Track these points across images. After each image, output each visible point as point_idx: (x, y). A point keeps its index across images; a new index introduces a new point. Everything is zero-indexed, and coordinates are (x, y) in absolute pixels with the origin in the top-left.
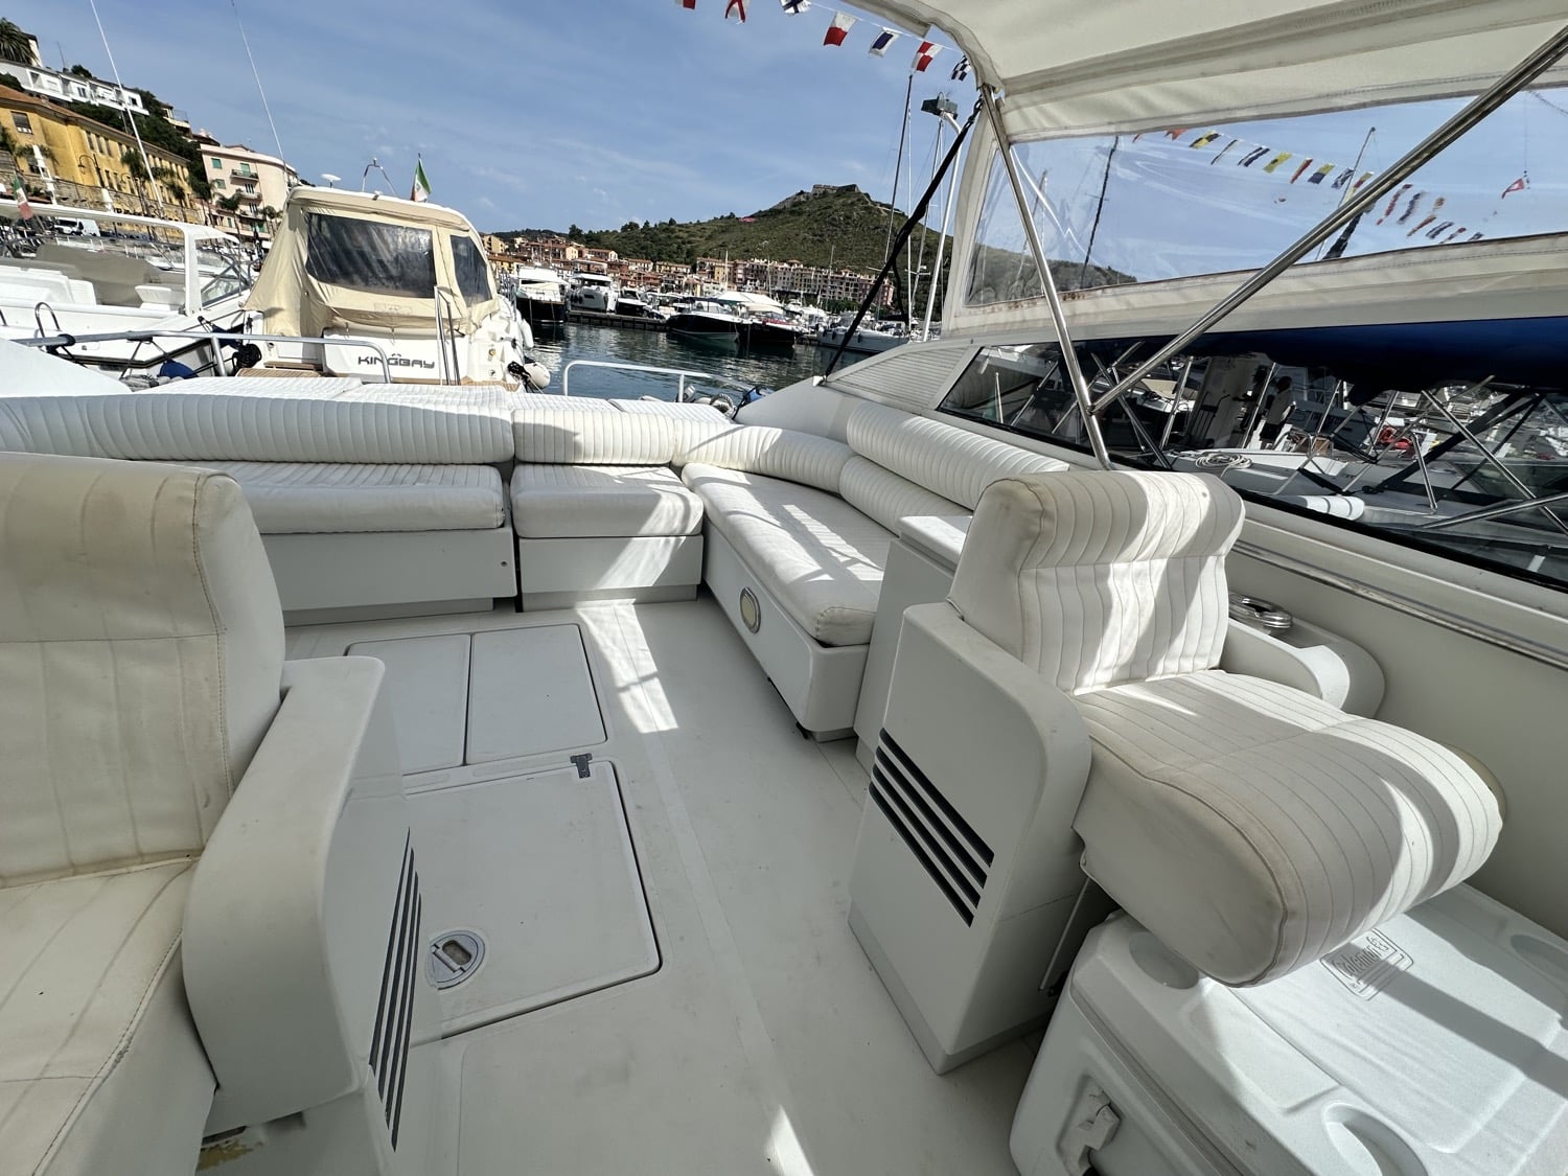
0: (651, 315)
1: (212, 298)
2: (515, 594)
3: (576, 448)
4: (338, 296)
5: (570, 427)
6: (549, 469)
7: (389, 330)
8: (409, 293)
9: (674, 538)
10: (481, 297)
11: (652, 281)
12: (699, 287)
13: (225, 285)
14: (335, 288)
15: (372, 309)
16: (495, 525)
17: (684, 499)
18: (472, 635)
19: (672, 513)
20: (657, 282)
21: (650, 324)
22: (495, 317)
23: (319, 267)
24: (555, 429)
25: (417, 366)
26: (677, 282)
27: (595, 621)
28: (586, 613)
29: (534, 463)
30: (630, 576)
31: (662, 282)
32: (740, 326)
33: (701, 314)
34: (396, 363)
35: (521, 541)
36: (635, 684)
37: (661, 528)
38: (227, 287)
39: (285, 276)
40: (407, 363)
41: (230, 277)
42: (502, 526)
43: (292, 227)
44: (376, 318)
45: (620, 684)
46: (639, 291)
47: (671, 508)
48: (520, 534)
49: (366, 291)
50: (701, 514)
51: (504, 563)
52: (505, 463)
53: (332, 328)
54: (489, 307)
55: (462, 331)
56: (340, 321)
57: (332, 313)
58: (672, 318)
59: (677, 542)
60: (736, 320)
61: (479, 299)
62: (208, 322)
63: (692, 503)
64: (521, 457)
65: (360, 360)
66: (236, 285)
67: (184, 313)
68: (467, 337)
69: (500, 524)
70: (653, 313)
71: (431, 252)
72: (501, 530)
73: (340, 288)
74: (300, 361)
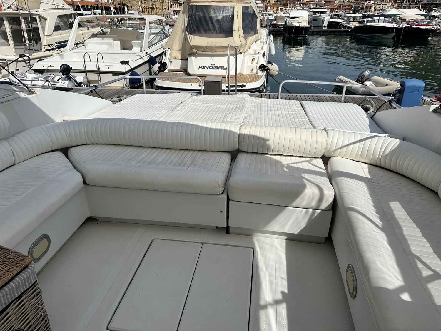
0: (345, 27)
1: (153, 44)
2: (225, 226)
3: (268, 147)
4: (196, 40)
5: (267, 137)
6: (254, 156)
7: (212, 53)
8: (221, 35)
9: (311, 210)
10: (253, 33)
11: (347, 7)
12: (373, 7)
13: (159, 37)
14: (194, 36)
15: (206, 45)
16: (218, 193)
17: (320, 189)
18: (203, 244)
19: (311, 198)
20: (350, 7)
21: (343, 32)
22: (258, 42)
23: (190, 28)
24: (259, 138)
25: (220, 69)
26: (361, 6)
27: (261, 248)
28: (257, 240)
29: (248, 152)
30: (283, 227)
31: (352, 7)
32: (398, 29)
33: (373, 24)
34: (212, 68)
35: (230, 202)
36: (271, 304)
37: (304, 204)
38: (160, 38)
39: (179, 33)
40: (217, 68)
41: (161, 34)
42: (222, 193)
43: (183, 13)
44: (207, 49)
45: (262, 303)
46: (341, 13)
47: (311, 195)
48: (230, 198)
49: (206, 37)
50: (332, 199)
51: (221, 211)
52: (234, 151)
53: (192, 54)
54: (256, 38)
55: (241, 51)
56: (194, 51)
57: (192, 48)
58: (356, 28)
59: (313, 213)
60: (395, 26)
61: (251, 35)
62: (148, 54)
63: (326, 192)
64: (241, 149)
65: (199, 68)
66: (163, 36)
67: (142, 52)
68: (243, 54)
69: (221, 193)
70: (346, 26)
71: (233, 16)
72: (222, 196)
73: (196, 37)
74: (179, 68)
